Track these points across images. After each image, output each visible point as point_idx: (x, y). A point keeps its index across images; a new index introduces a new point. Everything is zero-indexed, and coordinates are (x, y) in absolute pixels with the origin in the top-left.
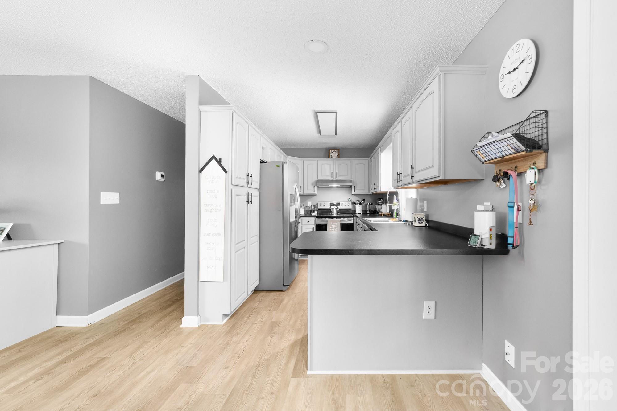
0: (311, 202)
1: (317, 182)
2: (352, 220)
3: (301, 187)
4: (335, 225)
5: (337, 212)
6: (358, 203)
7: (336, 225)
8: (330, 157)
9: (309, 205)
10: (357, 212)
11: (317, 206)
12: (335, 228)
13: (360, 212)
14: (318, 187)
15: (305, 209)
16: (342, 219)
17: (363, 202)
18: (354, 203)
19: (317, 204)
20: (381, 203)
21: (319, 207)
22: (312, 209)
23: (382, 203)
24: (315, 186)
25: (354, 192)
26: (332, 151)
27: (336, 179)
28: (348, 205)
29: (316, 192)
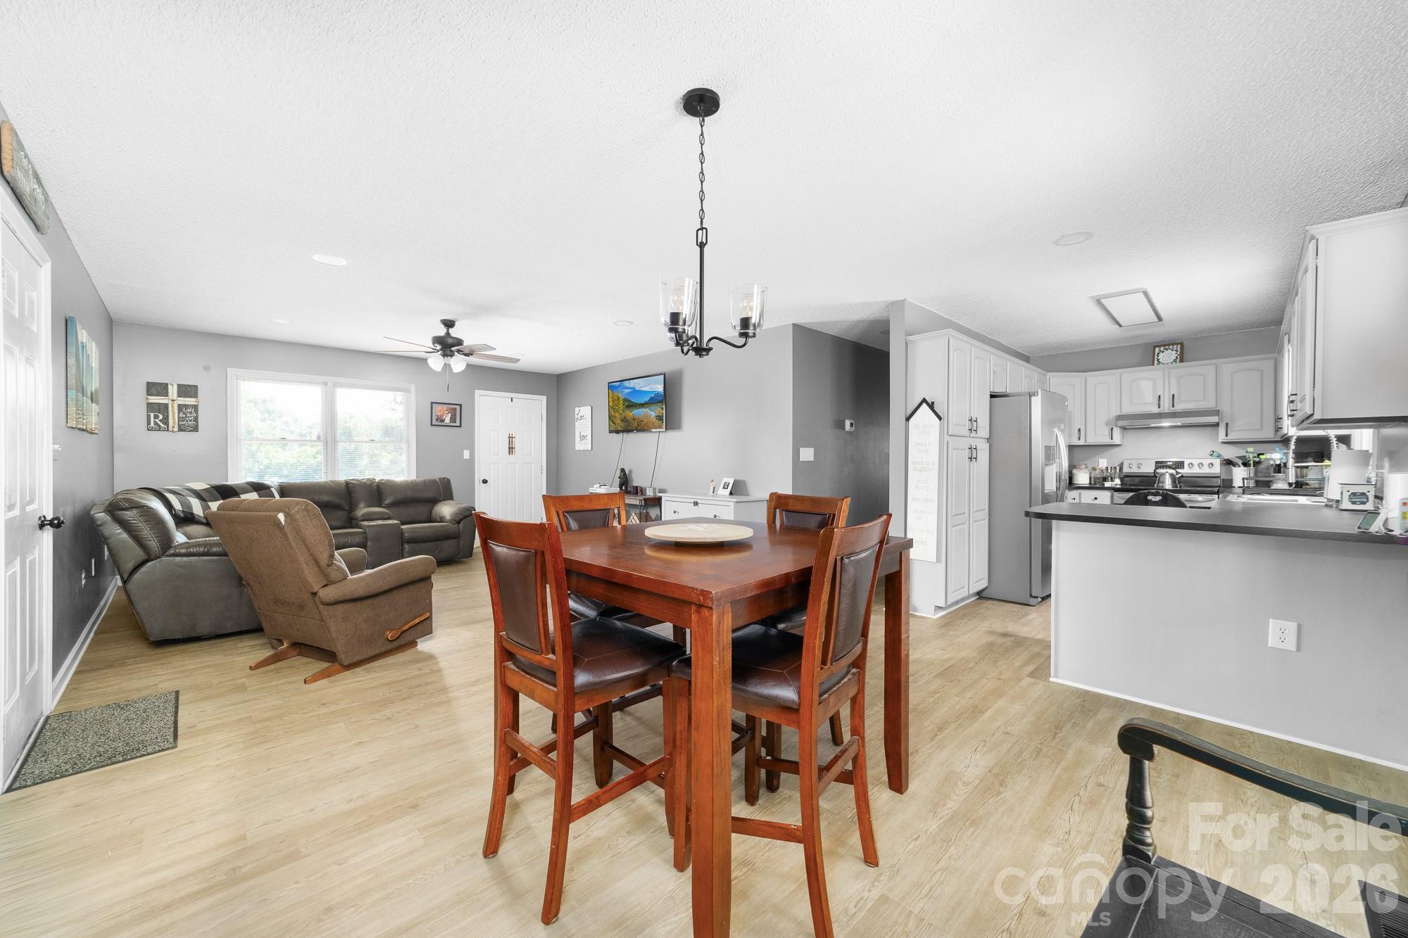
0: (1105, 460)
1: (1120, 418)
2: (1213, 500)
3: (1079, 430)
5: (1174, 482)
6: (1240, 462)
8: (1156, 360)
9: (1100, 466)
10: (1235, 484)
11: (1121, 469)
14: (1122, 428)
15: (1090, 474)
18: (1229, 463)
19: (1121, 464)
21: (1126, 470)
22: (1108, 474)
24: (1115, 429)
25: (1227, 436)
26: (1162, 349)
27: (1172, 409)
28: (1211, 467)
29: (1117, 438)
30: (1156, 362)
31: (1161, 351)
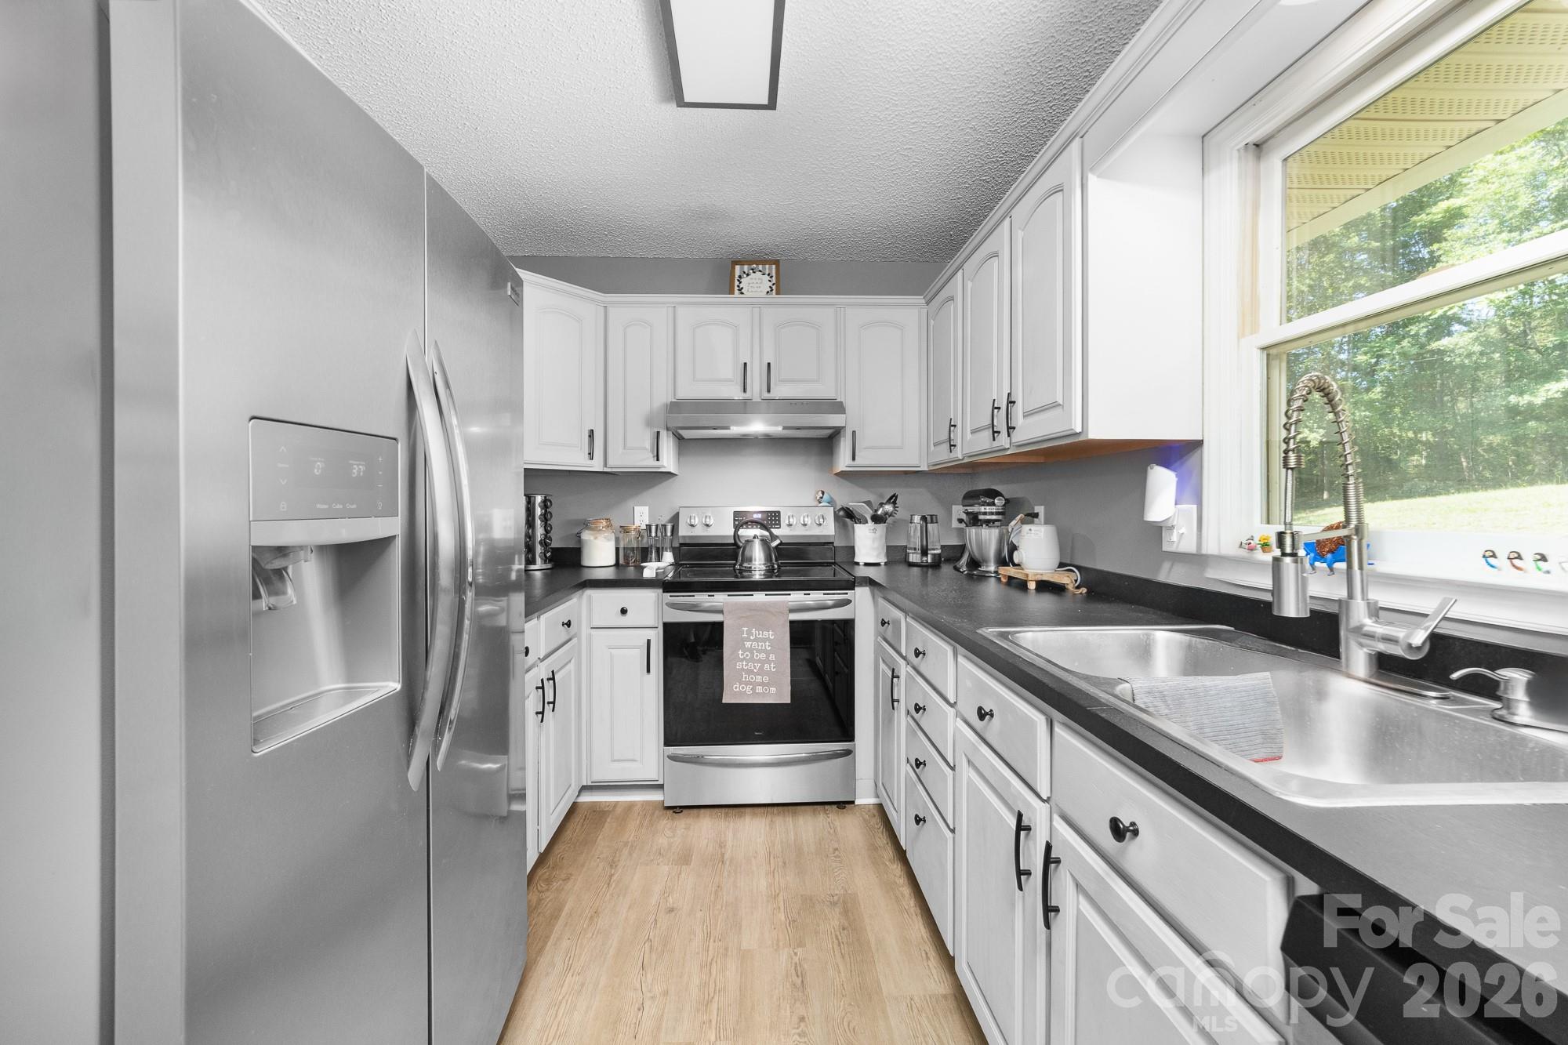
0: (646, 509)
1: (675, 407)
2: (848, 603)
3: (591, 434)
4: (764, 640)
5: (768, 558)
6: (868, 513)
7: (768, 639)
8: (736, 288)
9: (637, 523)
10: (862, 557)
11: (674, 529)
12: (762, 656)
13: (878, 556)
14: (680, 438)
15: (617, 540)
16: (797, 597)
17: (889, 508)
18: (847, 516)
19: (675, 519)
20: (992, 513)
21: (683, 531)
22: (651, 542)
23: (998, 513)
24: (664, 434)
25: (854, 459)
26: (746, 268)
27: (766, 395)
28: (820, 525)
29: (668, 461)
30: (736, 292)
31: (744, 273)
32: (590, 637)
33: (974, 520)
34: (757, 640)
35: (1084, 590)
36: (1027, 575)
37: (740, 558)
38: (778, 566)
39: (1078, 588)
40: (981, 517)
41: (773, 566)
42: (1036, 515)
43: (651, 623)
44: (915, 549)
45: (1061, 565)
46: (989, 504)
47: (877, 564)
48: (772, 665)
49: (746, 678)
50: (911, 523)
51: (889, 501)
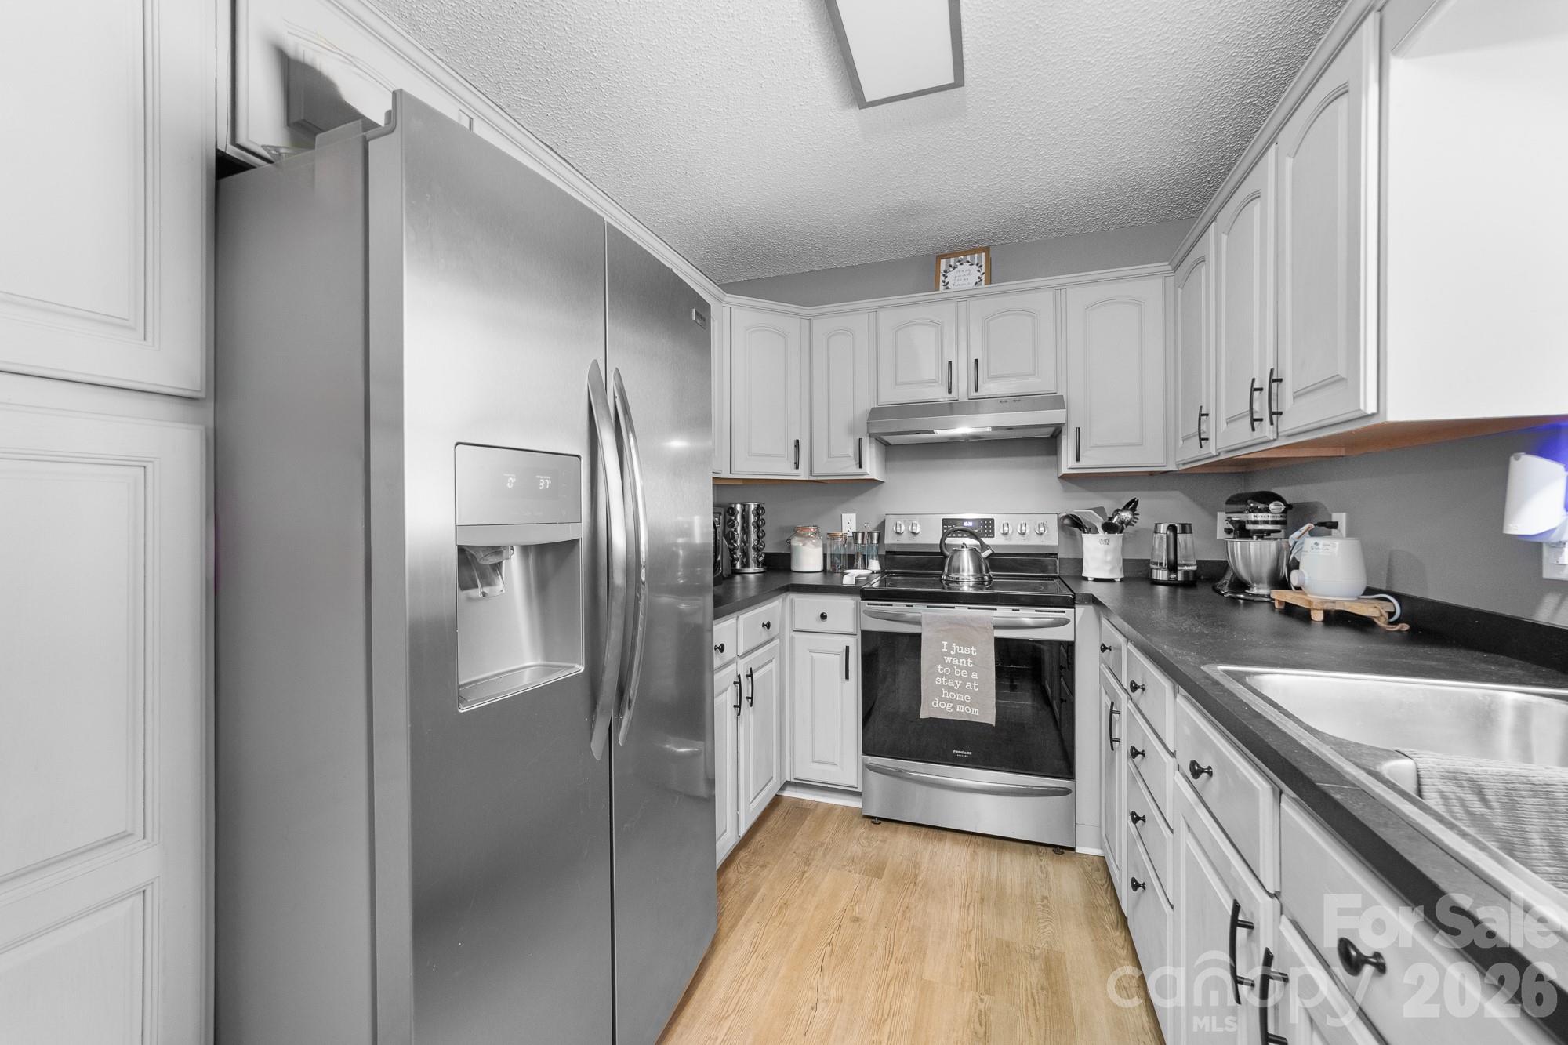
0: (853, 516)
1: (877, 413)
2: (1066, 622)
3: (797, 444)
4: (966, 657)
5: (978, 569)
6: (1099, 521)
7: (970, 656)
8: (941, 284)
9: (845, 530)
10: (1090, 571)
11: (881, 538)
12: (964, 673)
13: (1111, 571)
14: (883, 444)
15: (825, 547)
16: (1003, 613)
17: (1126, 515)
18: (1074, 525)
19: (882, 527)
20: (1266, 522)
21: (890, 539)
22: (859, 549)
23: (1274, 522)
24: (866, 441)
25: (1078, 459)
26: (952, 261)
27: (973, 394)
28: (1041, 534)
29: (872, 468)
30: (942, 287)
31: (951, 266)
32: (792, 638)
33: (1241, 531)
34: (957, 655)
35: (1405, 627)
36: (1310, 602)
37: (946, 568)
38: (990, 577)
39: (1396, 623)
40: (1249, 527)
41: (983, 578)
42: (1335, 525)
43: (851, 630)
44: (1161, 564)
45: (1369, 591)
46: (1260, 511)
47: (1111, 581)
48: (975, 684)
49: (946, 694)
50: (1156, 532)
51: (1126, 508)
